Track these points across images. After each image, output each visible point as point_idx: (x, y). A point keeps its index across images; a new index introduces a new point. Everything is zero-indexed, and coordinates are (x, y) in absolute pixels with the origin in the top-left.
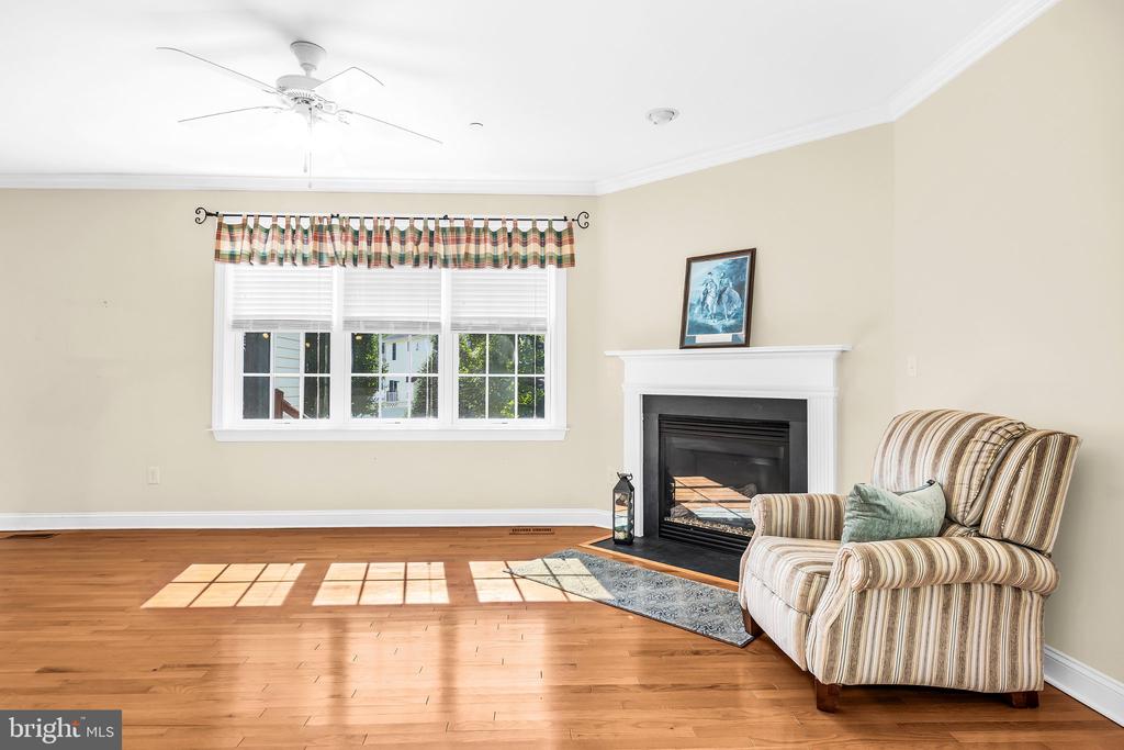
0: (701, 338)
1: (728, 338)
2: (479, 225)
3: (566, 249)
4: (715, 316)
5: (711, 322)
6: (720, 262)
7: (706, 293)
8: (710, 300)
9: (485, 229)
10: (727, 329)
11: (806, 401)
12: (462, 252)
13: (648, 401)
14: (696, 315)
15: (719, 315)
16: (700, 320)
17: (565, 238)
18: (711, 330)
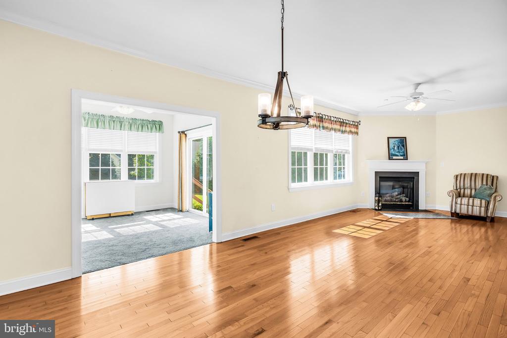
0: (394, 157)
3: (357, 131)
4: (397, 152)
5: (397, 154)
6: (397, 139)
7: (394, 146)
8: (395, 148)
10: (401, 156)
11: (418, 172)
13: (377, 173)
14: (392, 151)
15: (399, 152)
16: (394, 153)
17: (357, 127)
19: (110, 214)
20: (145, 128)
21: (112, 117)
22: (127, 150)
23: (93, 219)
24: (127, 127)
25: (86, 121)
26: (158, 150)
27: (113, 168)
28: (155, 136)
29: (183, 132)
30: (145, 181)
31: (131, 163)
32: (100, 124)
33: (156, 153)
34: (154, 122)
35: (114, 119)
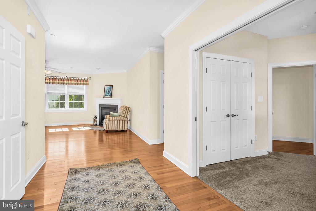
0: (106, 97)
1: (109, 97)
2: (72, 78)
3: (87, 83)
5: (107, 95)
6: (109, 87)
7: (107, 91)
9: (73, 79)
11: (118, 105)
12: (69, 82)
13: (100, 105)
14: (105, 93)
15: (108, 94)
17: (87, 81)
18: (107, 96)
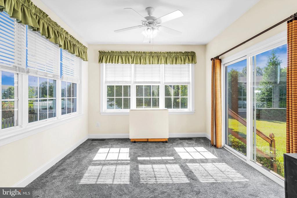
19: (148, 139)
20: (179, 61)
21: (151, 53)
22: (164, 82)
23: (135, 142)
24: (163, 61)
25: (133, 59)
26: (191, 81)
27: (153, 97)
28: (188, 67)
29: (217, 58)
30: (180, 110)
31: (167, 93)
32: (142, 61)
33: (189, 83)
34: (187, 54)
35: (153, 55)
